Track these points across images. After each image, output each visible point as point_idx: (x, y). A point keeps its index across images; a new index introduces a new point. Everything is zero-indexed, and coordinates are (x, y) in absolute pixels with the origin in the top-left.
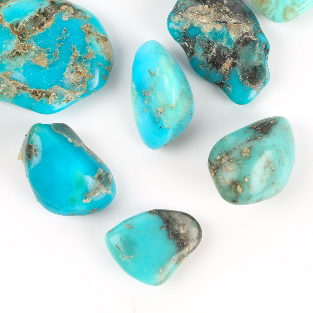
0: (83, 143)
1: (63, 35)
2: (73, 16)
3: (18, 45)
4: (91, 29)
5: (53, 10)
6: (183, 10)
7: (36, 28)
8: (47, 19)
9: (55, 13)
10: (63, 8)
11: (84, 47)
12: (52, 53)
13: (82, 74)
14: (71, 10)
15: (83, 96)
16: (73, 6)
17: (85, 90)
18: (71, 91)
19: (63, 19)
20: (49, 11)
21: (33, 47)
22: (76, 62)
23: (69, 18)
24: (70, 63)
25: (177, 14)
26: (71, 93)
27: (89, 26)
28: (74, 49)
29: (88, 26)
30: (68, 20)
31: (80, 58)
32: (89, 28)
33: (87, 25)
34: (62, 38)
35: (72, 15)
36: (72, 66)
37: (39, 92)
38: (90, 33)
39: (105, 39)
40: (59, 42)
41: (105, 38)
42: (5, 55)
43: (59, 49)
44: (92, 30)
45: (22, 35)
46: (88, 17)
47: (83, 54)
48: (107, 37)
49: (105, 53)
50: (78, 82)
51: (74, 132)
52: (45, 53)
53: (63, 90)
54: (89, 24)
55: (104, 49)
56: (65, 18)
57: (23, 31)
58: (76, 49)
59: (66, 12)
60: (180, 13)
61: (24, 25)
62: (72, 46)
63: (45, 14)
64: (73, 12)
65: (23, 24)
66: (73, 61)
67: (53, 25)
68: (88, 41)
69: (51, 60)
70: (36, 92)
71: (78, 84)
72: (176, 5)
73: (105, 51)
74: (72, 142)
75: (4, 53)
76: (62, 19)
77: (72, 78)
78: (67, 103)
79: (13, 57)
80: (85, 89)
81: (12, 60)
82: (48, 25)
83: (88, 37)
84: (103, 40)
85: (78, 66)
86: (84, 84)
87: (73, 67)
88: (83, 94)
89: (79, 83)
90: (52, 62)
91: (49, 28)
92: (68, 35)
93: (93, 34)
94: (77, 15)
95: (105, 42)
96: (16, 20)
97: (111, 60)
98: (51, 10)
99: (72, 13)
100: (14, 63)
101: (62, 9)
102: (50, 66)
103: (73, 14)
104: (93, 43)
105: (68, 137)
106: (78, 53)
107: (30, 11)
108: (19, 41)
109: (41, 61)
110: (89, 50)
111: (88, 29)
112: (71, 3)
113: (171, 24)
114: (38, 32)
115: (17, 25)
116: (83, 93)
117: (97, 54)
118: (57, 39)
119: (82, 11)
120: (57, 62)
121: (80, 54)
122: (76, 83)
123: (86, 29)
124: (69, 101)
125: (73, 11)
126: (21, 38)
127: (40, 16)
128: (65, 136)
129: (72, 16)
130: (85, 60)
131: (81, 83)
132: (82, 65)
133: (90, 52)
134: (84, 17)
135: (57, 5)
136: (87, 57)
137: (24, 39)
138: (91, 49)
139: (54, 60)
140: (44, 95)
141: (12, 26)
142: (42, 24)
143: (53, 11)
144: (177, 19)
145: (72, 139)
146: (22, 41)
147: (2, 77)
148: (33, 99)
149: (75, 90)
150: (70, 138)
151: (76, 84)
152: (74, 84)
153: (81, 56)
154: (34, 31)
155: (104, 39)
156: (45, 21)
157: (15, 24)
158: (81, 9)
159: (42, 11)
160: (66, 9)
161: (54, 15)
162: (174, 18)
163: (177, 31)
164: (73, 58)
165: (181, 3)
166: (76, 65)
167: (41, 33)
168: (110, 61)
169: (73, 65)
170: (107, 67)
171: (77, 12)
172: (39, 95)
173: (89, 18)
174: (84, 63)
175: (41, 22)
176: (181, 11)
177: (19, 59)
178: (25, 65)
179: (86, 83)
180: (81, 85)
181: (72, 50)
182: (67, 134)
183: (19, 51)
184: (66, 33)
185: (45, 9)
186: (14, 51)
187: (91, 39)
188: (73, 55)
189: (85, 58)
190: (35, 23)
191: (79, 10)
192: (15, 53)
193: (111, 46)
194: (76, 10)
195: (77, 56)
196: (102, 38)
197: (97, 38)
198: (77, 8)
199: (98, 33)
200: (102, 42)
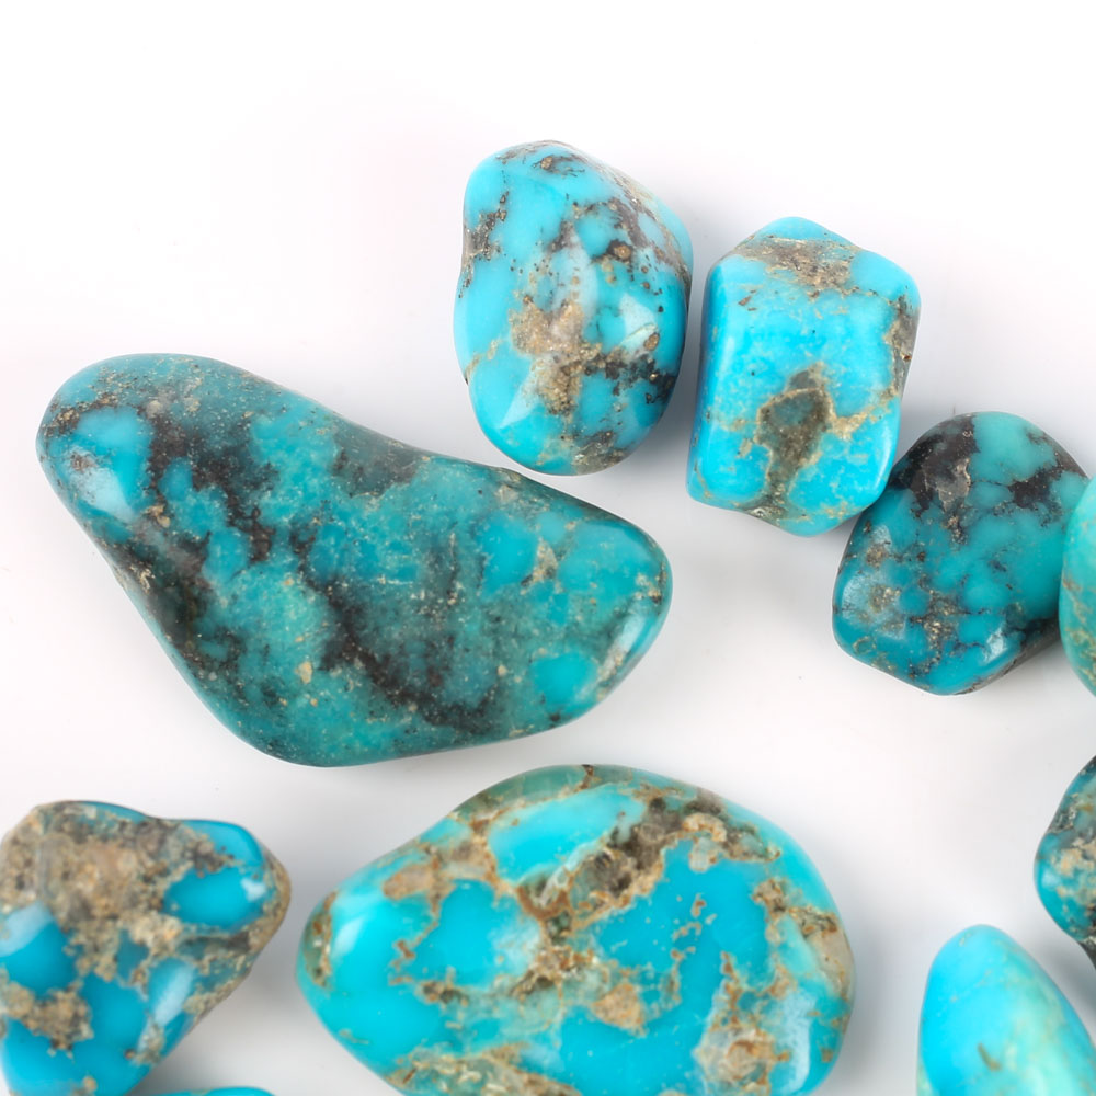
1: (692, 919)
2: (726, 854)
3: (543, 953)
4: (785, 894)
5: (660, 832)
6: (1087, 830)
7: (604, 896)
8: (639, 867)
9: (664, 843)
10: (693, 821)
11: (760, 957)
12: (656, 981)
13: (755, 1051)
14: (717, 829)
16: (724, 812)
19: (693, 865)
20: (646, 839)
21: (595, 961)
22: (737, 1012)
23: (713, 860)
24: (714, 1015)
25: (1067, 845)
27: (777, 886)
28: (728, 968)
29: (773, 886)
30: (711, 871)
31: (750, 995)
32: (778, 891)
33: (771, 881)
34: (689, 930)
35: (722, 851)
36: (723, 1024)
38: (779, 908)
39: (830, 925)
40: (681, 943)
41: (828, 919)
42: (501, 989)
43: (682, 967)
44: (787, 899)
45: (557, 920)
46: (774, 853)
47: (758, 982)
48: (833, 914)
49: (829, 973)
50: (743, 1075)
52: (632, 980)
54: (777, 879)
55: (827, 959)
56: (699, 862)
57: (563, 908)
58: (736, 967)
59: (702, 841)
60: (1078, 842)
61: (565, 886)
62: (723, 957)
63: (631, 846)
64: (722, 837)
65: (560, 881)
66: (727, 1007)
67: (659, 886)
68: (774, 938)
69: (654, 1006)
71: (741, 1083)
72: (1063, 811)
73: (830, 965)
75: (497, 983)
76: (688, 867)
77: (723, 1066)
79: (529, 993)
81: (523, 1003)
82: (643, 885)
83: (775, 924)
84: (823, 928)
85: (743, 1023)
86: (763, 1082)
87: (725, 1028)
89: (745, 1078)
90: (657, 1015)
91: (645, 895)
92: (709, 921)
93: (790, 911)
94: (736, 848)
95: (830, 937)
96: (536, 870)
97: (849, 996)
98: (654, 834)
99: (720, 842)
100: (530, 1014)
101: (687, 830)
102: (651, 1025)
103: (725, 845)
104: (791, 944)
106: (741, 981)
107: (585, 838)
108: (549, 941)
109: (622, 1012)
110: (775, 964)
111: (775, 896)
112: (712, 794)
113: (1049, 879)
114: (611, 908)
115: (542, 885)
117: (803, 980)
118: (674, 936)
119: (751, 832)
120: (675, 1010)
121: (750, 982)
122: (734, 1078)
123: (768, 897)
125: (724, 833)
126: (554, 929)
127: (616, 855)
129: (722, 855)
130: (766, 1003)
131: (752, 1080)
132: (754, 1019)
133: (780, 975)
134: (760, 852)
135: (669, 812)
136: (772, 990)
137: (564, 934)
138: (784, 963)
139: (663, 1006)
141: (524, 892)
142: (624, 883)
143: (660, 838)
144: (1068, 861)
146: (556, 939)
147: (492, 1060)
151: (735, 1084)
152: (730, 1083)
153: (752, 989)
154: (598, 905)
155: (826, 924)
156: (634, 873)
157: (533, 884)
158: (750, 824)
159: (624, 836)
160: (701, 827)
161: (663, 852)
162: (1058, 860)
163: (1070, 902)
164: (725, 997)
165: (1081, 802)
166: (735, 1021)
167: (620, 916)
168: (846, 1000)
169: (724, 1021)
170: (836, 1019)
171: (736, 837)
173: (778, 854)
174: (760, 1012)
175: (621, 875)
176: (1081, 835)
177: (548, 1000)
178: (568, 1023)
179: (768, 1078)
180: (752, 1084)
181: (722, 972)
183: (547, 974)
184: (704, 914)
185: (632, 830)
186: (530, 974)
187: (784, 930)
188: (727, 988)
189: (766, 996)
190: (599, 879)
191: (741, 830)
192: (534, 979)
193: (848, 946)
194: (734, 830)
195: (739, 990)
196: (820, 922)
197: (804, 924)
198: (736, 820)
199: (805, 905)
200: (820, 937)
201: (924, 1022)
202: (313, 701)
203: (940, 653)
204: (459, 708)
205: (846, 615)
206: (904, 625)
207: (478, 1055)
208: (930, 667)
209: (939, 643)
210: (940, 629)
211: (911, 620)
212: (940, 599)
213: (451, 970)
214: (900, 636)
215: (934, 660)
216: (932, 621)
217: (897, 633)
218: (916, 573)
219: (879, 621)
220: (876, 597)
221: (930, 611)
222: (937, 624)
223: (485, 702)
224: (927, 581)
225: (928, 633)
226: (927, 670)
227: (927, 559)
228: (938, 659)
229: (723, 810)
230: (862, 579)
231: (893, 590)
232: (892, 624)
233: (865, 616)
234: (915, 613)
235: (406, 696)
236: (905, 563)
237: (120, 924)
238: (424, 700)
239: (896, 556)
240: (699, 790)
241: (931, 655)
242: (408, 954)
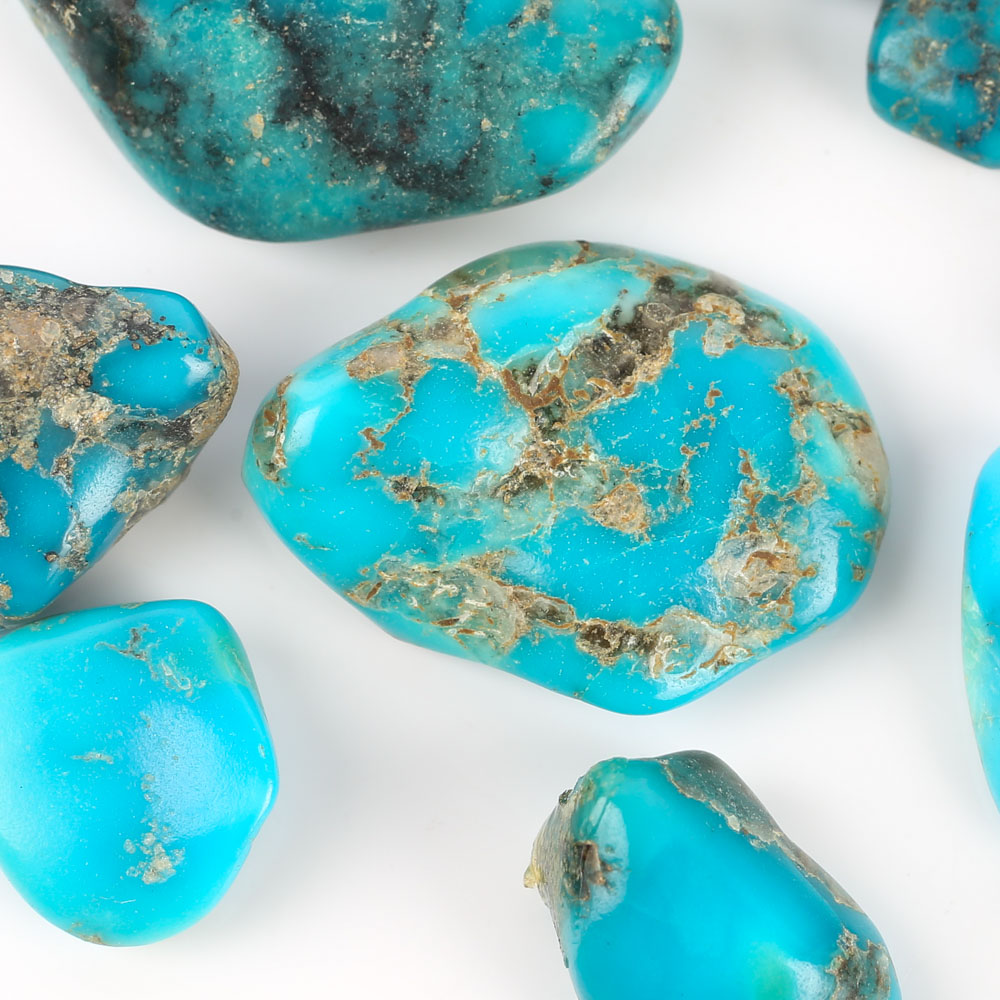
0: (780, 830)
1: (706, 411)
2: (745, 339)
3: (532, 448)
4: (812, 387)
5: (669, 313)
7: (602, 383)
8: (644, 351)
9: (673, 324)
10: (706, 303)
11: (785, 456)
12: (663, 481)
13: (776, 564)
14: (734, 312)
15: (776, 644)
16: (741, 294)
17: (787, 624)
18: (735, 625)
19: (706, 349)
20: (652, 320)
21: (592, 457)
22: (757, 518)
23: (729, 345)
24: (731, 521)
26: (732, 634)
27: (803, 377)
28: (747, 468)
29: (799, 376)
30: (726, 355)
31: (772, 499)
32: (804, 383)
33: (796, 371)
34: (701, 423)
35: (740, 335)
36: (740, 532)
37: (614, 631)
38: (805, 402)
39: (863, 425)
40: (692, 438)
41: (861, 418)
42: (483, 487)
43: (693, 465)
44: (814, 392)
45: (549, 411)
46: (800, 340)
47: (781, 484)
48: (866, 414)
49: (862, 479)
50: (762, 592)
51: (744, 788)
52: (635, 481)
53: (703, 623)
54: (802, 369)
55: (860, 463)
56: (714, 346)
57: (555, 397)
58: (755, 467)
59: (716, 323)
61: (558, 372)
62: (741, 454)
63: (634, 328)
64: (741, 320)
65: (552, 366)
66: (745, 512)
67: (667, 373)
68: (800, 435)
69: (661, 508)
70: (601, 632)
71: (760, 601)
73: (863, 470)
74: (743, 831)
75: (479, 480)
76: (701, 352)
77: (739, 580)
78: (715, 672)
79: (515, 493)
80: (787, 619)
81: (508, 506)
82: (649, 371)
83: (801, 419)
84: (855, 428)
85: (763, 532)
86: (784, 600)
87: (743, 537)
88: (778, 637)
89: (764, 595)
90: (664, 518)
91: (651, 383)
92: (724, 413)
93: (818, 406)
94: (756, 333)
95: (863, 438)
96: (527, 351)
97: (884, 507)
98: (661, 315)
99: (738, 326)
100: (517, 518)
101: (700, 311)
102: (657, 531)
103: (743, 329)
104: (820, 444)
105: (726, 809)
106: (761, 482)
107: (586, 318)
108: (539, 434)
109: (623, 514)
110: (804, 466)
111: (801, 388)
112: (729, 280)
114: (612, 398)
115: (531, 371)
116: (778, 632)
117: (832, 485)
118: (685, 429)
119: (773, 316)
120: (685, 515)
121: (771, 484)
122: (751, 595)
123: (793, 389)
124: (724, 663)
125: (742, 316)
126: (545, 421)
127: (616, 338)
128: (714, 805)
129: (740, 340)
130: (789, 509)
131: (774, 597)
132: (776, 527)
133: (807, 478)
134: (785, 338)
135: (679, 292)
136: (798, 495)
137: (556, 426)
138: (810, 464)
139: (672, 509)
140: (632, 641)
141: (510, 375)
142: (627, 369)
143: (668, 319)
145: (739, 818)
146: (547, 432)
147: (472, 570)
148: (588, 657)
149: (748, 622)
150: (734, 813)
151: (753, 601)
152: (747, 602)
153: (773, 493)
154: (595, 395)
155: (858, 422)
156: (639, 358)
157: (521, 369)
158: (772, 308)
159: (627, 316)
160: (715, 308)
161: (672, 334)
164: (743, 501)
166: (754, 529)
167: (622, 406)
168: (880, 510)
169: (742, 528)
170: (869, 532)
171: (756, 321)
172: (614, 643)
173: (804, 342)
174: (784, 520)
175: (623, 361)
177: (537, 502)
178: (560, 526)
179: (790, 596)
180: (773, 602)
181: (740, 472)
182: (723, 798)
183: (537, 472)
184: (720, 405)
185: (636, 309)
186: (517, 472)
187: (811, 427)
188: (745, 490)
189: (790, 502)
190: (598, 365)
191: (762, 314)
192: (521, 478)
193: (884, 453)
194: (754, 313)
195: (759, 493)
196: (852, 420)
197: (833, 422)
198: (757, 303)
199: (835, 400)
200: (852, 437)
201: (971, 535)
202: (265, 161)
203: (993, 116)
204: (435, 168)
205: (883, 76)
206: (950, 83)
207: (457, 565)
208: (980, 133)
209: (992, 105)
210: (994, 89)
211: (961, 77)
212: (994, 54)
213: (426, 463)
214: (946, 98)
215: (986, 124)
216: (984, 79)
217: (943, 93)
218: (966, 24)
219: (922, 80)
220: (919, 53)
221: (982, 67)
222: (990, 83)
223: (465, 161)
224: (979, 33)
225: (979, 93)
226: (977, 137)
227: (980, 8)
228: (991, 123)
229: (740, 292)
230: (903, 33)
231: (941, 43)
232: (937, 83)
233: (906, 74)
234: (964, 70)
235: (373, 155)
236: (954, 13)
237: (42, 402)
238: (394, 158)
239: (943, 4)
240: (711, 273)
241: (982, 118)
242: (375, 443)
